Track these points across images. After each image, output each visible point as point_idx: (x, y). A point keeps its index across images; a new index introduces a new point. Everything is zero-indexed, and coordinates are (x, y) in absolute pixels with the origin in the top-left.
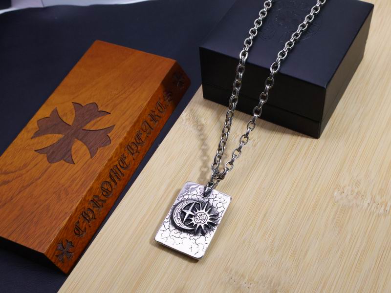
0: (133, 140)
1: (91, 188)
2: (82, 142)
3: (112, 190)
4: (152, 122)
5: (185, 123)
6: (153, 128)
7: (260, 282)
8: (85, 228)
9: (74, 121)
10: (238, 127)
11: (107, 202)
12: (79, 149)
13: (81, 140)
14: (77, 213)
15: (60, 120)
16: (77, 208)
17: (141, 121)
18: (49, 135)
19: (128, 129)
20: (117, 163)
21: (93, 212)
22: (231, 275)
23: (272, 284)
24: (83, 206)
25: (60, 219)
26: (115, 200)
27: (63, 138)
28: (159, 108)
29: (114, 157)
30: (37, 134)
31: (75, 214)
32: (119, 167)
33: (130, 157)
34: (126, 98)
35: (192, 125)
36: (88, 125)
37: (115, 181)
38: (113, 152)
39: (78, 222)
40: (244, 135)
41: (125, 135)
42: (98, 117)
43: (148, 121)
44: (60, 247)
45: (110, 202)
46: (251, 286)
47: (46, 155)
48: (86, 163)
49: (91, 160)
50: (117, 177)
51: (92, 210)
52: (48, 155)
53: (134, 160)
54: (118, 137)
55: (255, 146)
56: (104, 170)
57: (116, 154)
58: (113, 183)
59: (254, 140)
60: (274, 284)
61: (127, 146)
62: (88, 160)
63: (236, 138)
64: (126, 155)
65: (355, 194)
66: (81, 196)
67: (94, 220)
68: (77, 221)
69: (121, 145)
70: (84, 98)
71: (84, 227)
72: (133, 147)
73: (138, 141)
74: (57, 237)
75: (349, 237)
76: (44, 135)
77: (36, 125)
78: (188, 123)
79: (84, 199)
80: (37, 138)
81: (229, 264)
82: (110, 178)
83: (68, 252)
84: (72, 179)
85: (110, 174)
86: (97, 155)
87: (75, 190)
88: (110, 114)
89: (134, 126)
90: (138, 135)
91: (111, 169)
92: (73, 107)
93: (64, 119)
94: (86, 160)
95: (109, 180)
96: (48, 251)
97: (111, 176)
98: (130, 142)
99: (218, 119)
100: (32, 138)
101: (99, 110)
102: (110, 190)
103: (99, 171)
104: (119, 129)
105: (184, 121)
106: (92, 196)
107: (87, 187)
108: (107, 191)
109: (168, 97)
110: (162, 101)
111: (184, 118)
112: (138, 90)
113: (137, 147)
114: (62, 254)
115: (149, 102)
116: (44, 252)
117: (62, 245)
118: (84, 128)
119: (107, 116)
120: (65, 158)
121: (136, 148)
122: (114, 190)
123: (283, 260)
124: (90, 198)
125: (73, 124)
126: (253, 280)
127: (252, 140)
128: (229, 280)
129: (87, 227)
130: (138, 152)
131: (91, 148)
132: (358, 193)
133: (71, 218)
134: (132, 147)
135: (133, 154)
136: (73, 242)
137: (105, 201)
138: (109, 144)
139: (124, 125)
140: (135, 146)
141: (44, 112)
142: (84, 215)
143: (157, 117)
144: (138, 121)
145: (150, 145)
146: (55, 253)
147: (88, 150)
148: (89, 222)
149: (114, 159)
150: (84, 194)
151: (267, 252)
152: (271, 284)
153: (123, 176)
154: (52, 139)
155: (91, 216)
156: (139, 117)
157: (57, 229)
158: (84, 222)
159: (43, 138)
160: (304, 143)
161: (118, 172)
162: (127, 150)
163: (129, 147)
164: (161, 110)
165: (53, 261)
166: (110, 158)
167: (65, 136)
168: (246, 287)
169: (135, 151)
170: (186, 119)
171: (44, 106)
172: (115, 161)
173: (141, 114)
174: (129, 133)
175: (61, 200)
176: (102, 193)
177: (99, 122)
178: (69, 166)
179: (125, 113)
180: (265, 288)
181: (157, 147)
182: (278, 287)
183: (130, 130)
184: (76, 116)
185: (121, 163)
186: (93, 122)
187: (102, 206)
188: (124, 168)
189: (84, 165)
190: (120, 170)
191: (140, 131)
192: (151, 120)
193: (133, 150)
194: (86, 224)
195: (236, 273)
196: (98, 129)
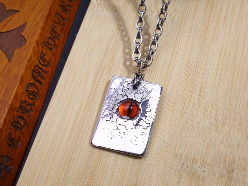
0: (49, 35)
1: (16, 94)
3: (38, 91)
4: (64, 13)
5: (98, 8)
6: (65, 18)
7: (214, 163)
8: (19, 137)
11: (36, 104)
14: (7, 124)
16: (5, 120)
17: (53, 13)
19: (41, 24)
20: (37, 62)
21: (23, 118)
22: (182, 161)
23: (227, 164)
24: (12, 115)
26: (44, 100)
29: (32, 57)
31: (4, 126)
32: (40, 65)
33: (50, 53)
35: (105, 9)
37: (39, 81)
38: (31, 51)
39: (10, 133)
41: (40, 31)
42: (8, 17)
43: (60, 12)
45: (38, 103)
46: (206, 168)
48: (5, 68)
49: (9, 64)
50: (40, 76)
51: (21, 117)
53: (54, 55)
55: (173, 20)
56: (25, 72)
57: (34, 53)
58: (37, 84)
60: (229, 162)
61: (44, 43)
62: (6, 65)
64: (45, 52)
66: (6, 106)
67: (26, 127)
68: (8, 133)
69: (37, 42)
71: (17, 137)
72: (51, 42)
73: (54, 36)
78: (100, 8)
79: (11, 108)
81: (177, 149)
82: (33, 80)
83: (6, 167)
85: (32, 75)
86: (15, 57)
88: (19, 11)
89: (46, 20)
90: (52, 29)
91: (33, 70)
94: (5, 65)
95: (32, 81)
97: (34, 77)
98: (46, 38)
101: (7, 9)
102: (36, 91)
103: (20, 75)
104: (31, 25)
105: (97, 6)
106: (18, 103)
107: (11, 95)
108: (33, 93)
111: (96, 3)
113: (54, 41)
119: (17, 15)
121: (53, 42)
122: (40, 91)
123: (231, 135)
124: (18, 105)
126: (206, 162)
128: (182, 167)
129: (21, 135)
130: (56, 46)
131: (7, 51)
134: (49, 42)
135: (51, 49)
136: (8, 155)
137: (33, 104)
138: (24, 44)
139: (36, 21)
140: (51, 41)
142: (15, 125)
143: (68, 7)
144: (49, 15)
147: (4, 54)
148: (21, 130)
149: (33, 59)
150: (10, 102)
151: (213, 130)
152: (225, 163)
153: (47, 74)
155: (22, 122)
156: (50, 10)
158: (16, 131)
161: (41, 71)
162: (45, 46)
163: (46, 43)
166: (28, 58)
168: (200, 171)
169: (53, 46)
170: (98, 4)
172: (35, 61)
173: (51, 7)
174: (43, 29)
176: (29, 96)
177: (10, 23)
179: (35, 8)
180: (221, 168)
181: (75, 38)
182: (234, 165)
183: (43, 26)
185: (41, 61)
187: (32, 110)
188: (45, 65)
189: (3, 71)
190: (41, 69)
191: (53, 24)
192: (63, 11)
193: (51, 45)
194: (19, 133)
195: (187, 157)
196: (10, 30)
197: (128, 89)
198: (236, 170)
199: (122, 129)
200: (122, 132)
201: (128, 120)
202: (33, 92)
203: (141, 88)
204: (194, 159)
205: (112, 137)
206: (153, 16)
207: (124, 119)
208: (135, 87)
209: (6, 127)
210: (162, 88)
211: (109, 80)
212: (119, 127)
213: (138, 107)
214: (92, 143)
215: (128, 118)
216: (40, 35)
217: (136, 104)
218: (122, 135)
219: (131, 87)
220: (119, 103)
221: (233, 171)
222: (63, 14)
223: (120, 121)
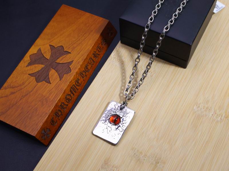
0: (84, 70)
1: (60, 99)
2: (55, 70)
5: (113, 60)
6: (95, 61)
7: (150, 157)
8: (57, 121)
9: (50, 57)
11: (69, 105)
12: (53, 74)
13: (54, 69)
14: (52, 113)
16: (52, 111)
17: (89, 58)
18: (36, 65)
19: (81, 63)
20: (74, 83)
22: (135, 152)
23: (157, 159)
24: (56, 109)
25: (43, 116)
26: (73, 104)
27: (45, 67)
28: (99, 49)
30: (30, 64)
32: (75, 85)
33: (82, 79)
34: (80, 43)
35: (117, 61)
36: (58, 59)
38: (72, 77)
39: (53, 118)
41: (79, 67)
42: (64, 55)
43: (92, 58)
44: (43, 132)
46: (146, 159)
47: (35, 77)
48: (57, 83)
49: (60, 81)
50: (74, 91)
51: (60, 111)
52: (36, 77)
53: (84, 80)
54: (76, 68)
55: (152, 76)
56: (67, 88)
57: (74, 78)
58: (72, 95)
59: (152, 73)
60: (158, 158)
61: (81, 74)
63: (141, 71)
64: (79, 78)
65: (205, 108)
66: (54, 104)
67: (61, 116)
69: (77, 73)
70: (56, 43)
72: (84, 73)
73: (86, 70)
74: (42, 127)
76: (33, 65)
77: (29, 58)
78: (114, 60)
79: (56, 105)
80: (30, 67)
83: (47, 134)
84: (50, 93)
86: (63, 79)
87: (51, 99)
88: (71, 53)
89: (84, 61)
90: (86, 67)
91: (71, 87)
92: (49, 48)
93: (45, 56)
94: (57, 82)
95: (70, 93)
96: (37, 135)
97: (71, 91)
98: (82, 71)
99: (132, 56)
100: (27, 66)
101: (65, 50)
102: (70, 98)
103: (64, 89)
104: (76, 63)
105: (113, 59)
106: (60, 103)
107: (58, 98)
109: (104, 42)
110: (100, 45)
112: (87, 39)
113: (86, 73)
114: (44, 136)
115: (93, 47)
116: (34, 135)
117: (44, 131)
118: (56, 62)
119: (69, 55)
120: (45, 80)
121: (85, 74)
122: (72, 99)
123: (163, 145)
124: (60, 104)
125: (49, 59)
126: (147, 156)
128: (134, 155)
129: (58, 120)
130: (86, 76)
131: (60, 74)
132: (207, 108)
133: (49, 116)
135: (83, 77)
136: (50, 129)
137: (67, 105)
138: (70, 73)
139: (79, 61)
141: (33, 50)
142: (56, 114)
143: (97, 55)
144: (86, 58)
145: (93, 71)
146: (40, 136)
147: (58, 75)
148: (59, 117)
149: (73, 81)
150: (56, 102)
151: (155, 140)
153: (78, 90)
154: (38, 67)
155: (60, 113)
156: (87, 56)
157: (42, 122)
158: (56, 117)
159: (33, 67)
164: (100, 51)
165: (39, 140)
166: (70, 81)
167: (45, 66)
168: (142, 159)
170: (114, 58)
171: (33, 47)
172: (73, 83)
173: (88, 54)
174: (81, 66)
175: (44, 105)
176: (66, 101)
177: (64, 59)
178: (47, 85)
179: (79, 53)
180: (153, 160)
181: (97, 74)
182: (160, 160)
184: (51, 54)
185: (76, 83)
186: (61, 58)
187: (66, 108)
188: (78, 85)
189: (56, 85)
190: (76, 87)
191: (87, 64)
192: (94, 57)
193: (83, 75)
194: (57, 118)
195: (138, 151)
196: (64, 63)
197: (118, 109)
198: (160, 163)
199: (109, 129)
200: (109, 130)
201: (113, 125)
202: (69, 99)
203: (124, 110)
204: (141, 153)
205: (103, 132)
206: (142, 71)
207: (111, 124)
208: (121, 109)
209: (52, 114)
210: (135, 112)
211: (109, 101)
212: (108, 127)
213: (120, 119)
214: (92, 132)
215: (114, 124)
216: (79, 69)
217: (120, 118)
218: (109, 132)
219: (119, 108)
220: (111, 115)
221: (158, 163)
222: (94, 59)
223: (109, 124)
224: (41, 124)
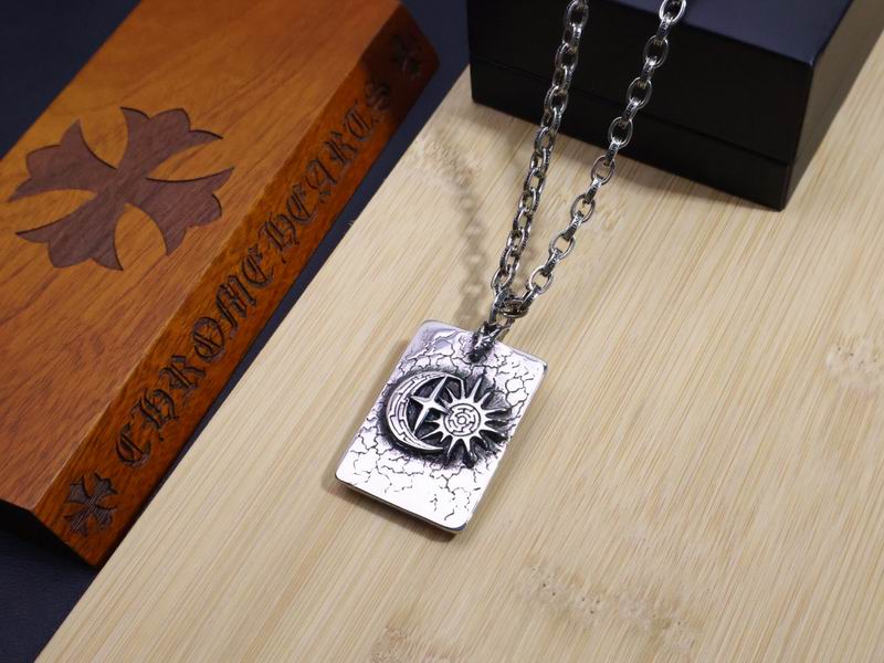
0: (282, 210)
1: (166, 336)
2: (145, 211)
3: (223, 341)
4: (334, 163)
5: (424, 165)
6: (335, 177)
7: (623, 597)
8: (149, 444)
9: (125, 156)
10: (566, 178)
11: (210, 373)
12: (136, 230)
13: (140, 207)
14: (125, 401)
15: (88, 154)
16: (125, 390)
17: (306, 158)
18: (57, 194)
19: (269, 179)
20: (237, 269)
21: (171, 399)
22: (544, 577)
23: (657, 604)
24: (141, 385)
25: (79, 416)
27: (96, 199)
28: (354, 126)
29: (228, 254)
30: (25, 190)
31: (120, 403)
32: (242, 280)
33: (275, 255)
34: (266, 97)
35: (441, 172)
36: (161, 166)
37: (230, 318)
38: (228, 238)
39: (128, 427)
40: (583, 196)
41: (261, 194)
42: (190, 146)
43: (325, 160)
44: (77, 493)
45: (216, 373)
46: (600, 607)
47: (46, 245)
48: (154, 267)
49: (166, 259)
50: (238, 306)
51: (166, 395)
52: (52, 245)
53: (284, 262)
54: (242, 200)
55: (610, 228)
56: (202, 286)
57: (235, 244)
58: (225, 324)
59: (608, 214)
61: (265, 226)
62: (160, 260)
63: (558, 207)
64: (262, 248)
66: (135, 358)
67: (172, 423)
68: (123, 425)
69: (249, 220)
70: (155, 97)
71: (144, 441)
72: (283, 227)
73: (296, 214)
74: (69, 466)
75: (868, 476)
76: (42, 191)
77: (23, 166)
78: (429, 166)
79: (146, 365)
80: (24, 202)
81: (538, 545)
82: (216, 311)
83: (99, 507)
84: (113, 310)
85: (218, 297)
86: (184, 246)
87: (122, 339)
88: (220, 138)
89: (284, 171)
90: (295, 198)
91: (222, 286)
92: (122, 119)
93: (98, 152)
94: (155, 260)
95: (214, 314)
96: (43, 505)
97: (220, 305)
98: (275, 215)
99: (511, 156)
100: (11, 200)
101: (193, 127)
102: (218, 340)
103: (187, 291)
104: (244, 178)
105: (421, 161)
106: (167, 356)
108: (208, 343)
109: (378, 99)
110: (360, 107)
111: (421, 153)
112: (297, 76)
113: (293, 227)
114: (84, 512)
115: (327, 110)
116: (30, 507)
117: (83, 487)
118: (151, 176)
119: (214, 145)
120: (97, 254)
121: (290, 231)
122: (228, 343)
124: (163, 363)
125: (120, 164)
126: (605, 591)
127: (603, 211)
128: (539, 589)
129: (153, 440)
130: (294, 240)
131: (168, 229)
133: (108, 414)
134: (280, 227)
135: (280, 246)
136: (112, 481)
137: (203, 371)
138: (216, 219)
139: (258, 167)
140: (286, 226)
141: (45, 132)
142: (146, 410)
143: (347, 151)
144: (295, 158)
145: (328, 224)
146: (61, 510)
147: (159, 233)
148: (158, 427)
149: (229, 258)
150: (146, 350)
151: (643, 514)
152: (653, 603)
153: (255, 305)
154: (65, 202)
155: (164, 409)
156: (299, 148)
157: (70, 445)
158: (144, 427)
159: (40, 200)
160: (742, 221)
161: (241, 294)
162: (266, 233)
163: (271, 228)
164: (359, 132)
165: (57, 530)
166: (217, 254)
167: (99, 195)
168: (584, 610)
169: (286, 240)
170: (427, 156)
171: (45, 117)
172: (232, 265)
173: (304, 140)
174: (271, 190)
175: (84, 365)
176: (196, 349)
178: (106, 275)
179: (262, 136)
180: (639, 612)
181: (346, 228)
182: (674, 610)
183: (274, 183)
184: (129, 142)
185: (248, 269)
186: (175, 159)
187: (197, 386)
188: (255, 282)
189: (148, 273)
190: (244, 289)
191: (301, 185)
192: (332, 158)
193: (282, 235)
194: (151, 433)
195: (558, 570)
198: (675, 626)
202: (211, 341)
204: (576, 579)
206: (561, 209)
209: (122, 407)
216: (261, 203)
221: (668, 626)
222: (333, 165)
224: (65, 451)
